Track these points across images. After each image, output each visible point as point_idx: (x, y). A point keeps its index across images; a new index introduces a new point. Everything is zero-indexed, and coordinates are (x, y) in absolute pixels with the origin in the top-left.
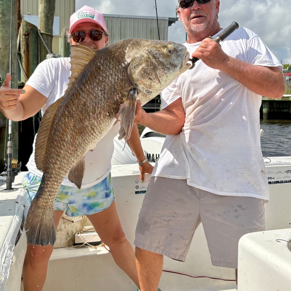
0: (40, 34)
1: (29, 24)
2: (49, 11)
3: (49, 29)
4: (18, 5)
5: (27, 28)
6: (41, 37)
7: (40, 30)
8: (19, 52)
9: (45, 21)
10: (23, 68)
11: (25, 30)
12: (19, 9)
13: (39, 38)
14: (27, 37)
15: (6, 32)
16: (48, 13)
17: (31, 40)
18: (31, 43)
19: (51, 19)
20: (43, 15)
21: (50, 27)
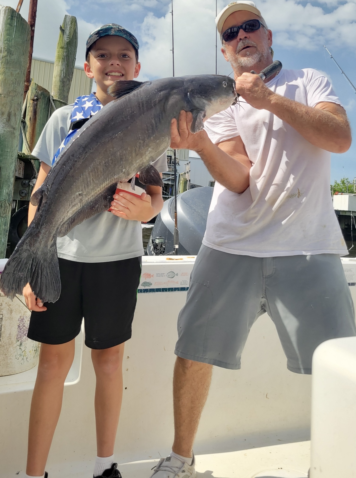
0: (52, 101)
1: (40, 88)
2: (66, 75)
3: (64, 96)
4: (28, 65)
5: (36, 92)
6: (53, 104)
7: (53, 96)
8: (23, 119)
9: (60, 86)
10: (26, 138)
11: (34, 94)
12: (29, 70)
13: (50, 105)
14: (35, 102)
15: (10, 75)
16: (65, 77)
17: (40, 105)
18: (40, 110)
19: (68, 84)
20: (58, 78)
21: (66, 94)
